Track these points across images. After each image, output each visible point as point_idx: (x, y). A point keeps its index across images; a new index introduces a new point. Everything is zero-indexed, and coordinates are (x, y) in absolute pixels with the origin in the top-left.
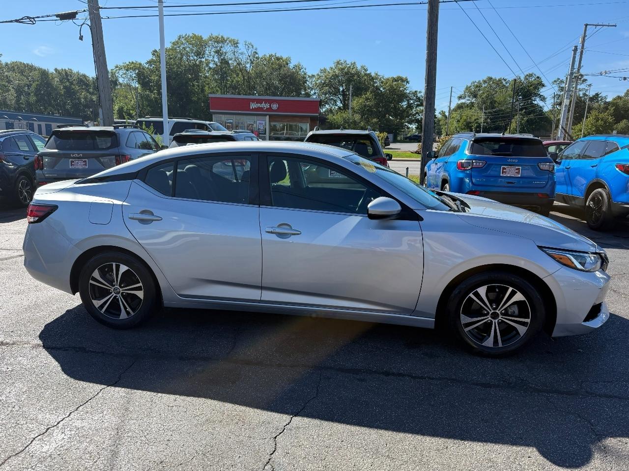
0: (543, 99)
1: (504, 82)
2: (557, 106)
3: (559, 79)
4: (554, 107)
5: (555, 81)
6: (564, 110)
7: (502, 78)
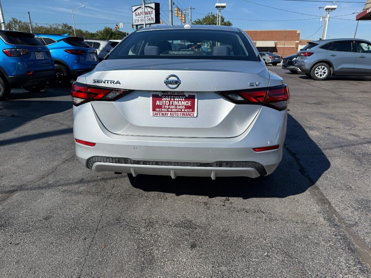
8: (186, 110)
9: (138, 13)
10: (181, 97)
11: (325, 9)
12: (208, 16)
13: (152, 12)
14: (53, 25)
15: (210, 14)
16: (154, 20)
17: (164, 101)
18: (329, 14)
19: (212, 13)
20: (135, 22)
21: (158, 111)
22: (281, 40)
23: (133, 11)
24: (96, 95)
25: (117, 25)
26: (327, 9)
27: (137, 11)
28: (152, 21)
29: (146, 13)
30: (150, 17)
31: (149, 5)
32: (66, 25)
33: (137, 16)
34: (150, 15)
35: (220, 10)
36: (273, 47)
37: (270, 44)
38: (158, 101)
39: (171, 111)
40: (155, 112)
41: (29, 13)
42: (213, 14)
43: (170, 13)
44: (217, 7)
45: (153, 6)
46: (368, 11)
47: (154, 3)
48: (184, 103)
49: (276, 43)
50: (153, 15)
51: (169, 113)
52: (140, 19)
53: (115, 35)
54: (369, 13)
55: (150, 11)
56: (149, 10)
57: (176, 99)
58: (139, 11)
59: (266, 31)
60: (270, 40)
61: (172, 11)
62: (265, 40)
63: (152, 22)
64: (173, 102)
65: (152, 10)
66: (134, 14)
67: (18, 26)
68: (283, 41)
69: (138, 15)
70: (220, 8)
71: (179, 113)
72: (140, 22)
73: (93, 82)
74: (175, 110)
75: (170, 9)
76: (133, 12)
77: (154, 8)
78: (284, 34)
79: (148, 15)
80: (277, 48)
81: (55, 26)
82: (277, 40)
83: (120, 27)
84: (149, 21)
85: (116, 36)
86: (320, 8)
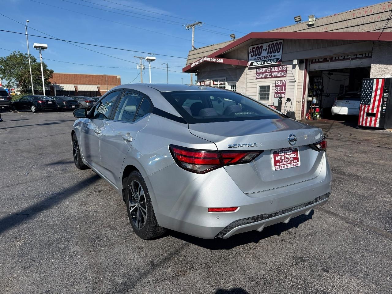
8: (294, 161)
10: (290, 151)
11: (146, 59)
12: (14, 55)
15: (17, 53)
17: (281, 156)
18: (150, 64)
19: (19, 52)
21: (278, 166)
22: (103, 85)
24: (232, 159)
26: (148, 60)
35: (40, 50)
36: (97, 91)
37: (93, 88)
38: (277, 157)
39: (286, 164)
40: (276, 167)
42: (21, 53)
44: (36, 47)
46: (192, 66)
48: (293, 156)
49: (99, 87)
51: (285, 165)
54: (193, 67)
57: (287, 153)
59: (86, 75)
60: (91, 84)
62: (87, 84)
64: (286, 156)
68: (105, 86)
70: (40, 49)
71: (291, 164)
73: (229, 147)
74: (288, 162)
78: (106, 79)
80: (101, 93)
82: (99, 84)
86: (135, 57)
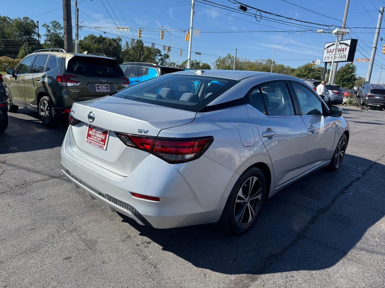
0: (39, 36)
1: (8, 20)
2: (48, 42)
3: (46, 24)
4: (46, 42)
5: (44, 25)
6: (77, 47)
7: (6, 16)
8: (101, 142)
9: (331, 50)
10: (101, 131)
13: (346, 49)
14: (259, 60)
16: (347, 58)
17: (93, 132)
20: (325, 59)
23: (326, 47)
25: (313, 62)
27: (329, 49)
28: (344, 58)
29: (340, 50)
30: (343, 55)
31: (345, 42)
32: (270, 61)
33: (328, 53)
34: (343, 52)
38: (90, 131)
40: (87, 139)
41: (236, 50)
43: (373, 50)
45: (349, 42)
47: (350, 39)
48: (101, 136)
50: (347, 53)
51: (93, 142)
52: (330, 56)
53: (314, 71)
55: (344, 48)
56: (344, 46)
57: (98, 132)
58: (332, 48)
61: (376, 48)
63: (344, 60)
64: (96, 134)
65: (346, 47)
66: (326, 51)
67: (230, 60)
69: (330, 52)
71: (97, 144)
72: (330, 59)
74: (96, 140)
75: (374, 45)
76: (325, 49)
77: (349, 44)
79: (341, 52)
81: (260, 61)
83: (317, 64)
84: (340, 58)
85: (314, 73)
